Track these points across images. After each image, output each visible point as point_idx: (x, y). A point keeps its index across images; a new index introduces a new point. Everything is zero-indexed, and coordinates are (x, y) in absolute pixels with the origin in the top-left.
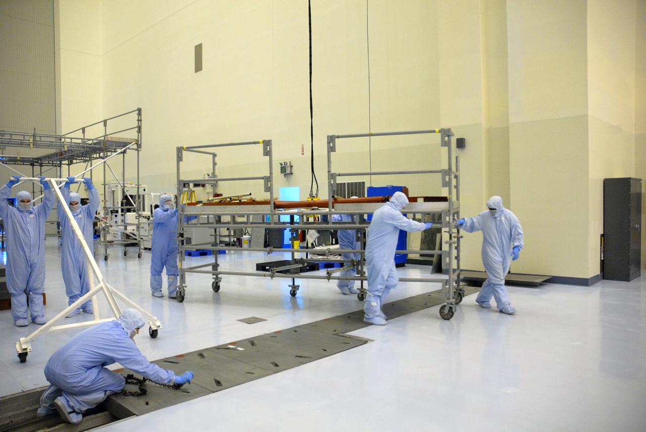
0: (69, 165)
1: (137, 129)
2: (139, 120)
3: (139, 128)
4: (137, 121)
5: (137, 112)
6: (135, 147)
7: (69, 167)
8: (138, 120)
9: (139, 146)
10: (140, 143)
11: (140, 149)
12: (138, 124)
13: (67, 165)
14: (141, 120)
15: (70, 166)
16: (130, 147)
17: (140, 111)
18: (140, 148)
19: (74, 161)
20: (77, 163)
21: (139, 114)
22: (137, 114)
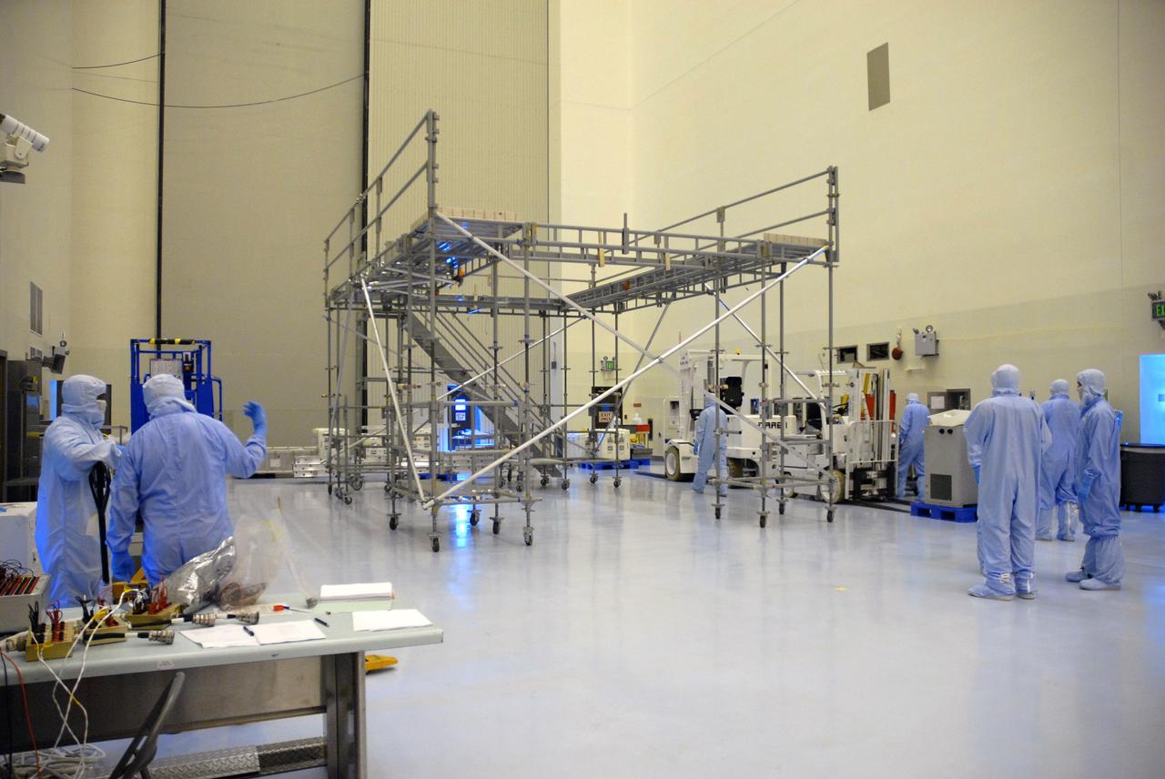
0: (616, 313)
1: (827, 217)
2: (833, 196)
3: (833, 214)
4: (828, 198)
5: (827, 176)
6: (822, 258)
7: (616, 318)
8: (830, 196)
9: (831, 257)
10: (834, 248)
11: (834, 264)
12: (831, 204)
13: (613, 313)
14: (837, 196)
15: (619, 316)
16: (815, 260)
17: (833, 173)
18: (836, 259)
19: (631, 304)
20: (646, 306)
21: (833, 182)
22: (828, 182)
